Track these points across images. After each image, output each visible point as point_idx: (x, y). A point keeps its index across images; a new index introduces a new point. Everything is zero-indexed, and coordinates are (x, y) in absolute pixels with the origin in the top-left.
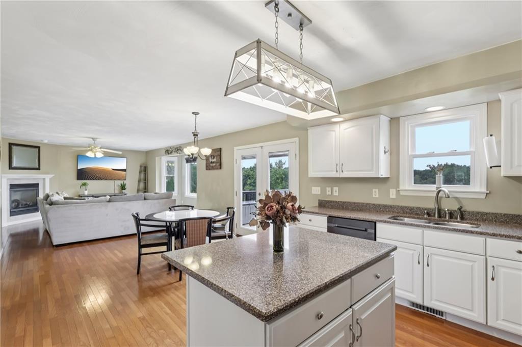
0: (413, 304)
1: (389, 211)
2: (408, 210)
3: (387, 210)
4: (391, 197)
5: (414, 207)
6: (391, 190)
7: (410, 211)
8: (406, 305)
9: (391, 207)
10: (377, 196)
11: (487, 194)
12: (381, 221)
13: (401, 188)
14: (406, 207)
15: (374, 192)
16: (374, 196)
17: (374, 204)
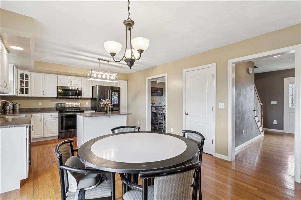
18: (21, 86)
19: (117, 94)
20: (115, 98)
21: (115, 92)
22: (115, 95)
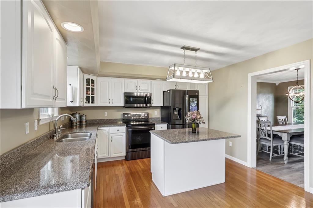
18: (87, 94)
19: (196, 101)
20: (194, 106)
21: (193, 98)
22: (193, 102)
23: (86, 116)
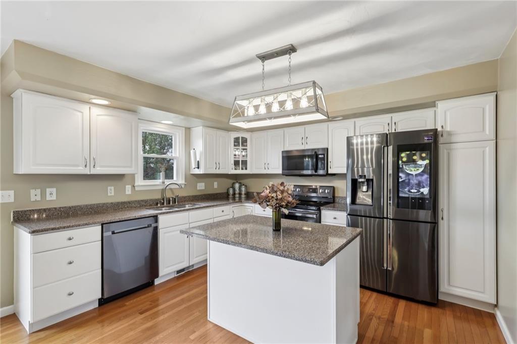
0: (178, 272)
1: (128, 207)
2: (144, 203)
3: (126, 206)
4: (127, 193)
5: (148, 200)
6: (127, 186)
7: (145, 203)
8: (172, 276)
9: (129, 202)
10: (113, 194)
11: (185, 184)
12: (161, 214)
13: (136, 184)
14: (142, 201)
15: (109, 190)
16: (109, 194)
17: (112, 203)
18: (235, 158)
19: (423, 159)
20: (414, 173)
21: (411, 151)
22: (411, 161)
23: (246, 186)
